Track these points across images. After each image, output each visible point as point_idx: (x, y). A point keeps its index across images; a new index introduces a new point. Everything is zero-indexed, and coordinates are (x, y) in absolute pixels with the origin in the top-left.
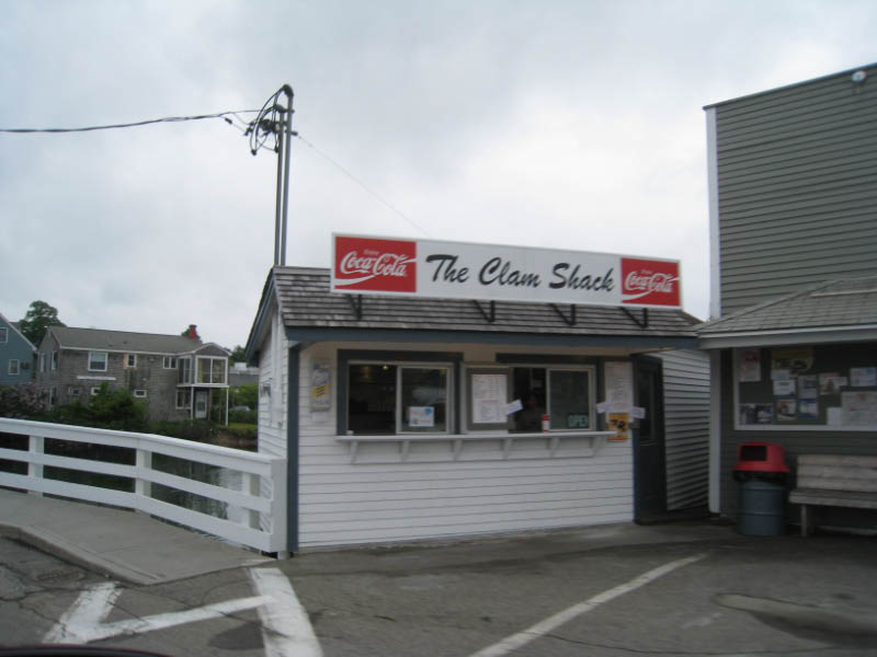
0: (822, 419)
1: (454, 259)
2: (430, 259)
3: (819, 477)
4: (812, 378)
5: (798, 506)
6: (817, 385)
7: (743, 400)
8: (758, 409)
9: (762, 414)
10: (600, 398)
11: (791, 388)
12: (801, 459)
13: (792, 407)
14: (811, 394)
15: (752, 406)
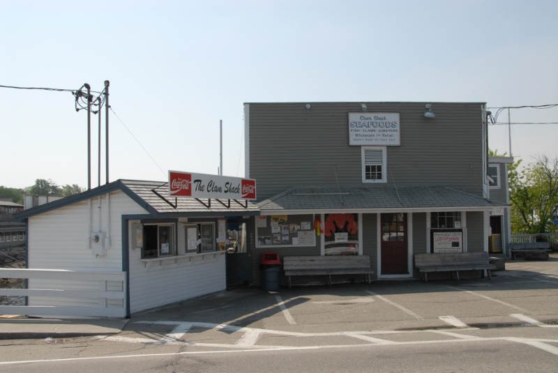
0: (290, 242)
1: (200, 181)
2: (195, 181)
3: (292, 265)
4: (287, 226)
5: (288, 277)
6: (288, 228)
7: (259, 234)
8: (265, 238)
9: (267, 241)
10: (217, 237)
11: (279, 230)
12: (285, 259)
13: (279, 238)
14: (287, 232)
15: (263, 237)
